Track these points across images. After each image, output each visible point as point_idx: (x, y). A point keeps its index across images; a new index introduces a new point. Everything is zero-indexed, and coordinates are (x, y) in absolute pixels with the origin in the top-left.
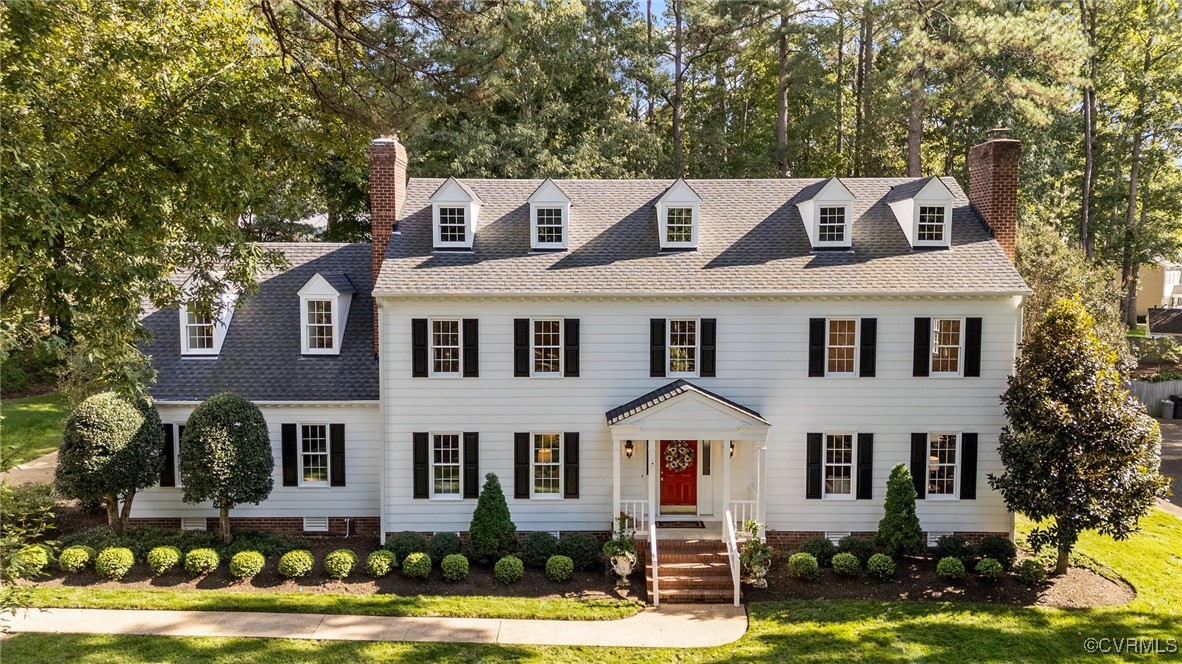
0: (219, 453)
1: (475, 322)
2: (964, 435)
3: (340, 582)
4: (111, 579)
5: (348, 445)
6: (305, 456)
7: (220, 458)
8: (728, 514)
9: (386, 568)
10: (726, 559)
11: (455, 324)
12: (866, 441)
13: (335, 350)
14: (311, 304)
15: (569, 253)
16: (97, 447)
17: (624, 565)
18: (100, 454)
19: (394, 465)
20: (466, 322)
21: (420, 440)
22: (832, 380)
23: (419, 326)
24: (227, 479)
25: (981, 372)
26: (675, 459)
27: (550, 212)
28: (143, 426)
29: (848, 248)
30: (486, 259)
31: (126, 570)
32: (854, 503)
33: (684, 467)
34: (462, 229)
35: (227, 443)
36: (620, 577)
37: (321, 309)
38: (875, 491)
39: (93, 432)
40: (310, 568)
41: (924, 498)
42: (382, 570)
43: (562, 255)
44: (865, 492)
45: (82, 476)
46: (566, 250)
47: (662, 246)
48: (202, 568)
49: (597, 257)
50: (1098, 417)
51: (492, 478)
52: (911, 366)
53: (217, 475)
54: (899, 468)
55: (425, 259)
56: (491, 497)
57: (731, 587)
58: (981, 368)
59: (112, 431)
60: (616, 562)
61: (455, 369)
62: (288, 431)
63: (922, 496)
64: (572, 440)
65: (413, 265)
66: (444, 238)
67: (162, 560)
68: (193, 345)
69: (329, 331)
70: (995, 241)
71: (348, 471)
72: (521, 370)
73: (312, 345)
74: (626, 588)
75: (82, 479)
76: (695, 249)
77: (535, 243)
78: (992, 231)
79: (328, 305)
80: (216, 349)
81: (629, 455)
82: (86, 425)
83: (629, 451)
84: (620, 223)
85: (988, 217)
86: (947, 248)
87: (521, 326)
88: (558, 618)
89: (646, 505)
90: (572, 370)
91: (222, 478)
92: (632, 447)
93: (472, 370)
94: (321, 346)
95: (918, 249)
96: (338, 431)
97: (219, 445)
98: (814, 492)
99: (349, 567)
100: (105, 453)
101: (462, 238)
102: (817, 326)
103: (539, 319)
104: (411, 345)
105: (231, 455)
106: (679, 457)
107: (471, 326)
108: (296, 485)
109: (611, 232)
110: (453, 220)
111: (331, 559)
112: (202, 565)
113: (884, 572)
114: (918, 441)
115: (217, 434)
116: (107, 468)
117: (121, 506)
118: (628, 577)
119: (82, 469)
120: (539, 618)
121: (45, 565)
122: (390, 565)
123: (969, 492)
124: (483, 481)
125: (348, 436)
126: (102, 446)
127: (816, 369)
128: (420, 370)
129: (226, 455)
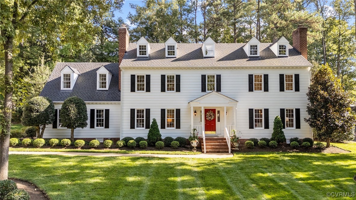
0: (72, 111)
1: (149, 76)
2: (296, 109)
3: (108, 149)
4: (38, 147)
5: (110, 116)
6: (97, 119)
7: (72, 112)
8: (226, 128)
9: (122, 144)
10: (226, 142)
11: (143, 76)
12: (267, 111)
13: (107, 88)
14: (100, 75)
15: (177, 58)
16: (36, 110)
17: (195, 143)
18: (36, 112)
19: (124, 118)
20: (147, 75)
21: (132, 111)
22: (256, 93)
23: (133, 77)
24: (75, 119)
25: (300, 90)
26: (209, 117)
27: (171, 46)
28: (49, 106)
29: (259, 57)
30: (152, 59)
31: (42, 145)
32: (264, 130)
33: (212, 119)
34: (145, 52)
35: (75, 108)
36: (193, 147)
37: (103, 76)
38: (270, 126)
39: (34, 106)
40: (99, 145)
41: (285, 128)
42: (121, 145)
43: (175, 59)
44: (267, 127)
45: (30, 118)
46: (176, 57)
47: (204, 56)
48: (66, 144)
49: (185, 59)
50: (336, 95)
51: (154, 120)
52: (279, 88)
53: (71, 117)
54: (277, 117)
55: (135, 59)
56: (154, 125)
57: (228, 149)
58: (300, 89)
59: (40, 106)
60: (192, 143)
61: (143, 90)
62: (92, 111)
63: (284, 128)
64: (178, 111)
65: (131, 60)
66: (140, 54)
67: (54, 142)
68: (64, 87)
69: (105, 83)
70: (302, 55)
71: (110, 123)
72: (163, 90)
73: (100, 87)
74: (195, 150)
75: (30, 120)
76: (214, 57)
77: (167, 55)
78: (300, 53)
79: (105, 76)
80: (71, 88)
81: (195, 115)
82: (33, 104)
83: (195, 114)
84: (192, 52)
85: (299, 49)
86: (287, 57)
87: (163, 77)
88: (176, 154)
89: (201, 126)
90: (178, 90)
91: (73, 118)
92: (196, 113)
93: (148, 90)
94: (103, 87)
95: (279, 57)
96: (107, 111)
97: (72, 109)
98: (251, 127)
99: (111, 144)
100: (37, 112)
101: (145, 54)
102: (251, 77)
103: (168, 75)
104: (130, 82)
105: (76, 112)
106: (210, 116)
107: (148, 77)
108: (94, 128)
109: (189, 54)
110: (143, 49)
111: (105, 142)
112: (66, 143)
113: (274, 146)
114: (282, 111)
115: (72, 106)
116: (38, 116)
117: (41, 131)
118: (196, 147)
119: (30, 116)
120: (170, 154)
121: (17, 144)
122: (123, 144)
123: (298, 126)
124: (151, 121)
125: (110, 113)
126: (37, 110)
127: (251, 90)
128: (133, 90)
129: (74, 112)
